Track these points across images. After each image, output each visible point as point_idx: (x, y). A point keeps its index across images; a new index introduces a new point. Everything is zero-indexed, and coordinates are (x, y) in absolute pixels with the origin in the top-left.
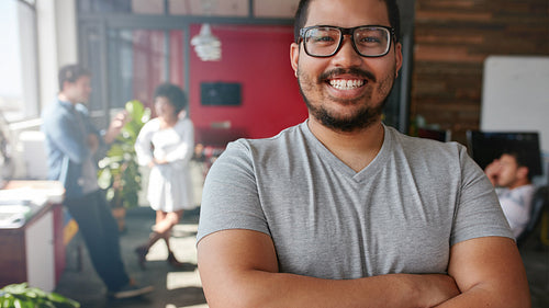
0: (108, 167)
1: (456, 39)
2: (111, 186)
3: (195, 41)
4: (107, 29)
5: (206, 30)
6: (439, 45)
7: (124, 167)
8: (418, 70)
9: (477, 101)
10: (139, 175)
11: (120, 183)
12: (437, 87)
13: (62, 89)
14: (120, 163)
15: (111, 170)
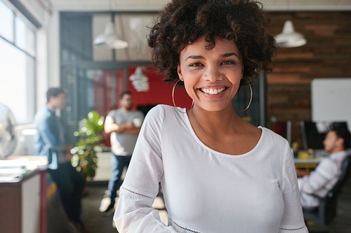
0: (77, 153)
1: (292, 69)
2: (79, 165)
3: (132, 78)
4: (78, 70)
5: (138, 71)
6: (282, 73)
7: (87, 153)
8: (270, 89)
9: (309, 107)
10: (96, 157)
11: (85, 163)
12: (283, 99)
13: (48, 101)
14: (85, 150)
15: (79, 155)
